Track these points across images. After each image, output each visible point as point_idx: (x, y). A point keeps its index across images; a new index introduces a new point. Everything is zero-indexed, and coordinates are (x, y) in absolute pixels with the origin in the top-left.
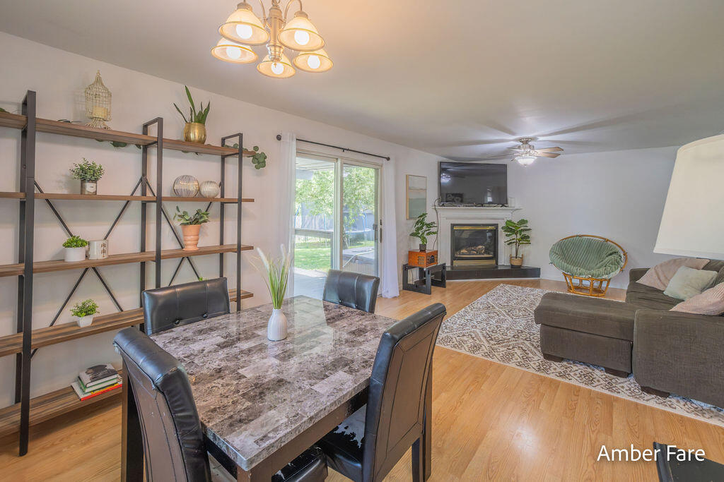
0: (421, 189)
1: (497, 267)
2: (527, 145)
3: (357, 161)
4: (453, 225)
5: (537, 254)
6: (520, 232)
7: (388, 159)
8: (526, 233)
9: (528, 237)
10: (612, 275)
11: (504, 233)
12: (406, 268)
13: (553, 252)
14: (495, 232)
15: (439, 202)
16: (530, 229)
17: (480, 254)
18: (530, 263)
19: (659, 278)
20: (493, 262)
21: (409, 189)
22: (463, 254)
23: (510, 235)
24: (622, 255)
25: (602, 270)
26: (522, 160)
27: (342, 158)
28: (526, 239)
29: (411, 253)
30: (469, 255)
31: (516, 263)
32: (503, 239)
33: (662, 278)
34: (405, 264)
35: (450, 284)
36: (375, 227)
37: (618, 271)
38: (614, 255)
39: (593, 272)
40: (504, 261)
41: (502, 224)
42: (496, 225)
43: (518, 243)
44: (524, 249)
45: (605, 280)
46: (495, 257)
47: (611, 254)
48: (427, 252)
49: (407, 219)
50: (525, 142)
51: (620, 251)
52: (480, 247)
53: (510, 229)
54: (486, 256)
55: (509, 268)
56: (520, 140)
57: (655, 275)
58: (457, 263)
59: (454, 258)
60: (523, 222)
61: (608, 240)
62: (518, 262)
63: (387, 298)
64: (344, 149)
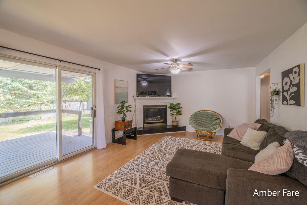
0: (124, 88)
1: (166, 127)
2: (176, 63)
3: (73, 69)
4: (144, 106)
5: (184, 120)
6: (177, 109)
7: (99, 69)
8: (180, 110)
9: (181, 111)
10: (217, 130)
11: (170, 110)
12: (114, 131)
13: (191, 119)
14: (166, 109)
15: (137, 95)
16: (181, 108)
17: (158, 120)
18: (181, 124)
19: (238, 134)
20: (164, 124)
21: (115, 87)
22: (150, 121)
23: (172, 111)
24: (221, 120)
25: (212, 128)
26: (173, 71)
27: (60, 66)
28: (179, 112)
29: (117, 123)
30: (152, 121)
31: (175, 124)
32: (169, 113)
33: (239, 134)
34: (113, 128)
35: (139, 137)
36: (92, 109)
37: (219, 128)
38: (217, 120)
39: (208, 129)
40: (169, 123)
41: (168, 105)
42: (166, 106)
43: (176, 115)
44: (178, 117)
45: (213, 133)
46: (165, 121)
47: (216, 120)
48: (126, 121)
49: (115, 104)
50: (175, 61)
51: (220, 118)
52: (158, 117)
53: (172, 107)
54: (161, 121)
55: (171, 127)
56: (173, 60)
57: (236, 132)
58: (146, 125)
59: (144, 123)
60: (179, 104)
61: (215, 112)
62: (176, 124)
63: (99, 149)
64: (60, 61)
